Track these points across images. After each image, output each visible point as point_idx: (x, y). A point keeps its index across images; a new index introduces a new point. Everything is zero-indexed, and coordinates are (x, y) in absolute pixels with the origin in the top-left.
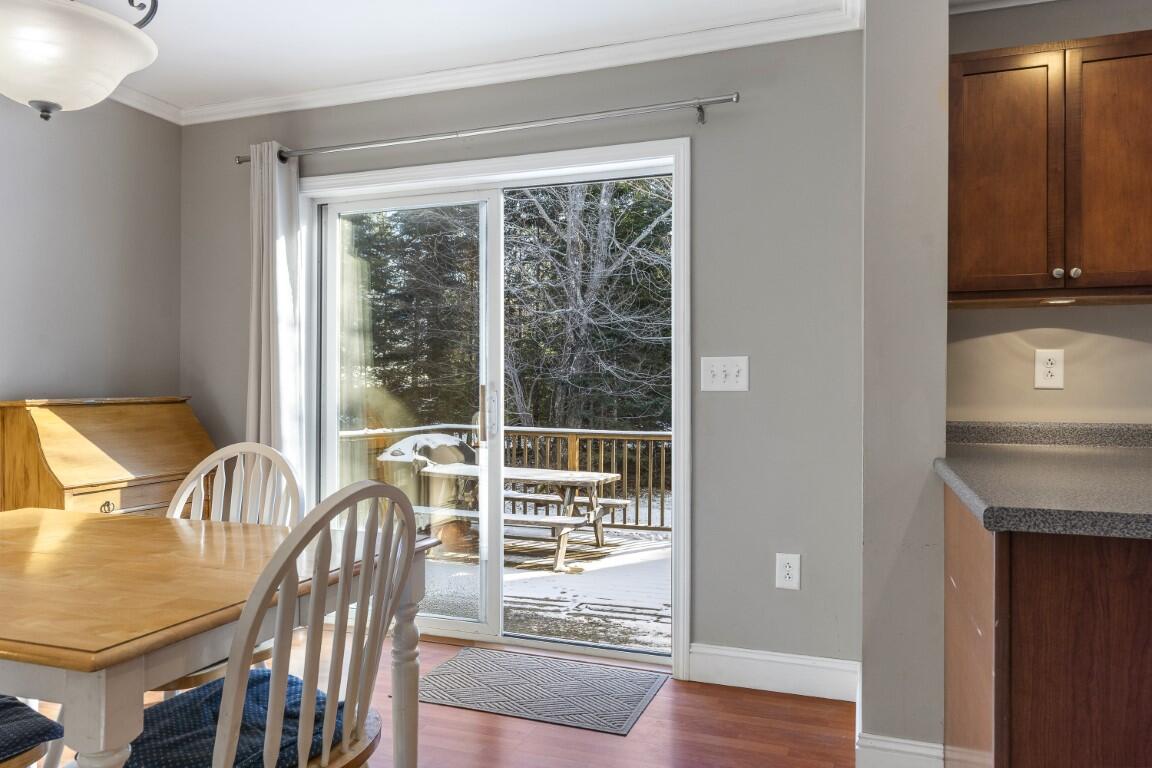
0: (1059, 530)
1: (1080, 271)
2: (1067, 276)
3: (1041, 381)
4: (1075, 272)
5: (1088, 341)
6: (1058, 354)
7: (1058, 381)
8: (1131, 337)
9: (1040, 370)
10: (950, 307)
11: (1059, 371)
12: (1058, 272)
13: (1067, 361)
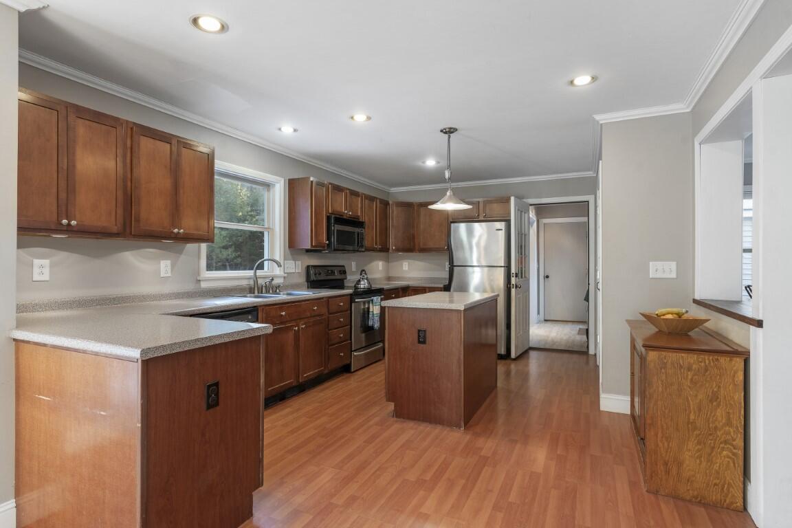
0: (169, 352)
1: (76, 222)
2: (69, 225)
3: (36, 277)
4: (74, 223)
5: (62, 255)
6: (46, 262)
7: (46, 277)
8: (82, 254)
9: (36, 270)
10: (18, 235)
11: (47, 271)
12: (65, 222)
13: (51, 266)
